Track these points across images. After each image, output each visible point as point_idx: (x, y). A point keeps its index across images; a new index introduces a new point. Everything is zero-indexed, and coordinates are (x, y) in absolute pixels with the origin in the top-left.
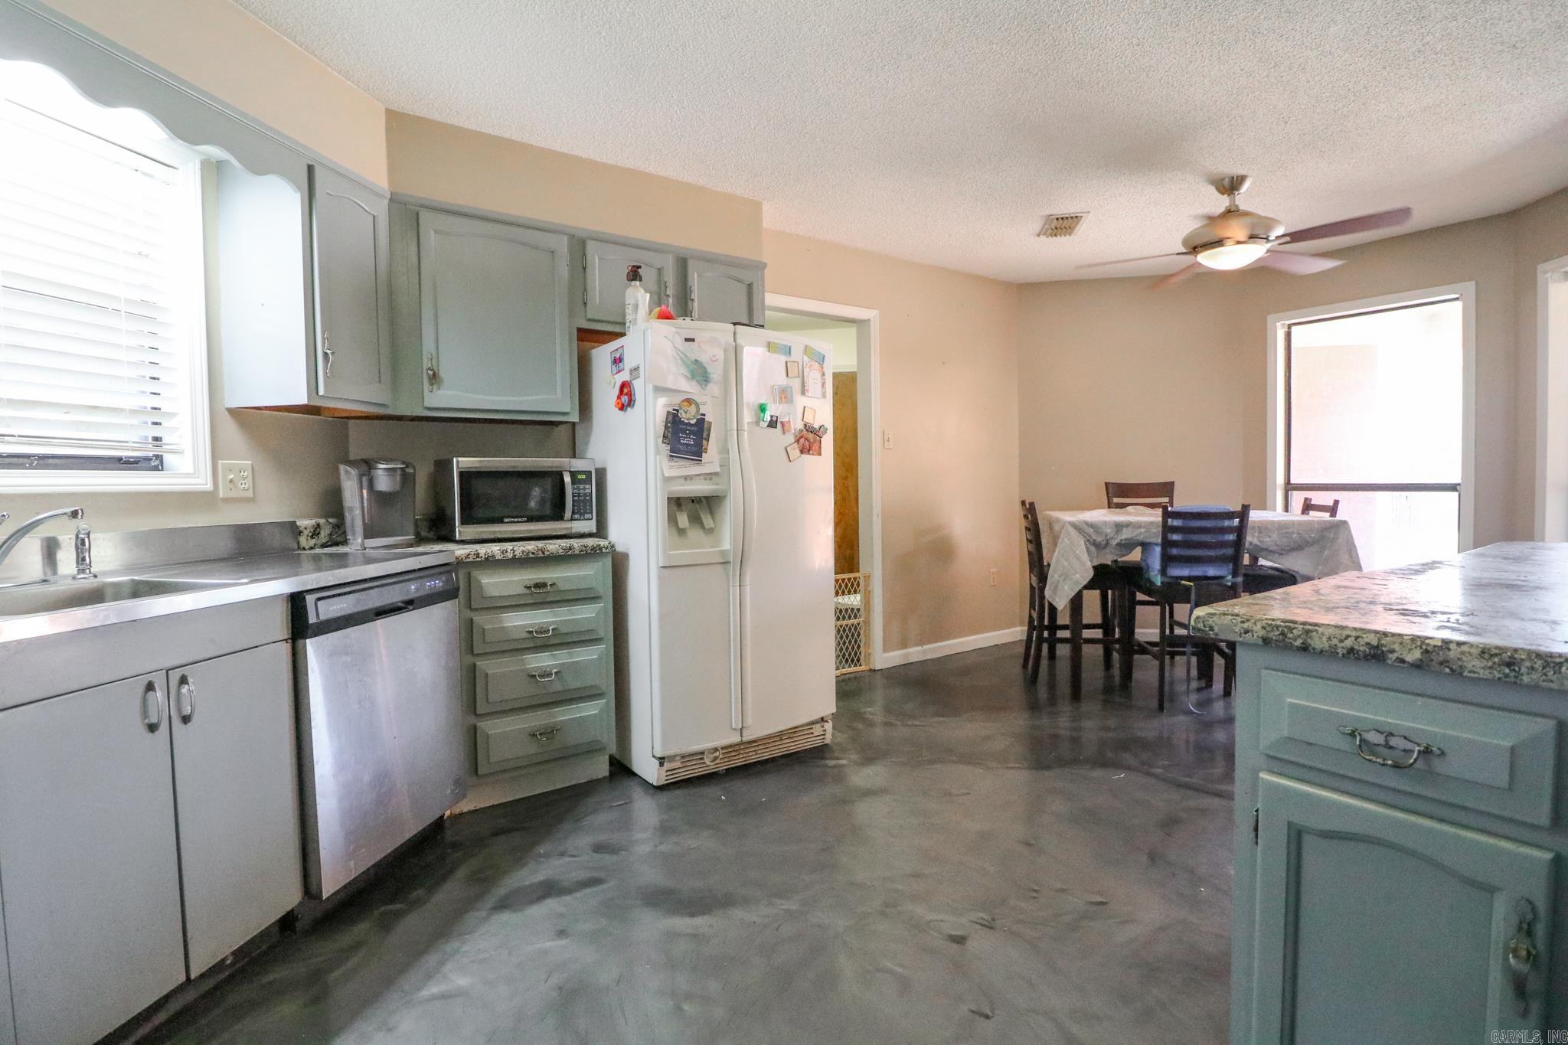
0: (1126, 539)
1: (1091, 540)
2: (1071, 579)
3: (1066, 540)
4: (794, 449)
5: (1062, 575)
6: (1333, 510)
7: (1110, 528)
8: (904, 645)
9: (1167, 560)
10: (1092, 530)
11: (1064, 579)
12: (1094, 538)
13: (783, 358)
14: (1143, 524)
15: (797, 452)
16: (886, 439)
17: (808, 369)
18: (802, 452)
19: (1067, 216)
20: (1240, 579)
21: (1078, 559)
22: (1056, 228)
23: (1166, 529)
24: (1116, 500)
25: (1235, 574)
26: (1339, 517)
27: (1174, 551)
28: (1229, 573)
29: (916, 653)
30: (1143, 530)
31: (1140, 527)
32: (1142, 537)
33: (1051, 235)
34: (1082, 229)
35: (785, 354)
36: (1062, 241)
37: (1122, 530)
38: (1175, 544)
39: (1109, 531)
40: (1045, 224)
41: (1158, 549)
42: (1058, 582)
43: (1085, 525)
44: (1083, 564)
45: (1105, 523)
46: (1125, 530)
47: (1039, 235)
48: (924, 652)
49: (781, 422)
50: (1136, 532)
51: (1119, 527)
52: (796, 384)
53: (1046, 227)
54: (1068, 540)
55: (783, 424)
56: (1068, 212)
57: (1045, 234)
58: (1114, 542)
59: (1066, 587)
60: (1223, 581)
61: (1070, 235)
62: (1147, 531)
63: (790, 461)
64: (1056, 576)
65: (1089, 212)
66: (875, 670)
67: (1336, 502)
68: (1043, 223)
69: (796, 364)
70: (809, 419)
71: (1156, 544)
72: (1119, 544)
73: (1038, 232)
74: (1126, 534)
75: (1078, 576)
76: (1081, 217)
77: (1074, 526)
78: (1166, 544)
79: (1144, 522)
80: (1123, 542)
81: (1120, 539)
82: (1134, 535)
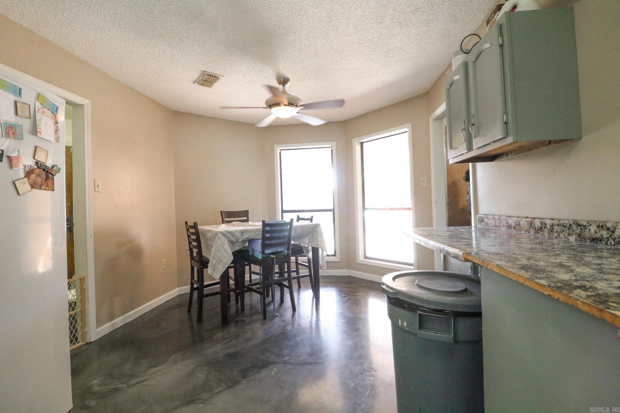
0: (245, 238)
1: (230, 240)
2: (222, 262)
3: (219, 242)
4: (24, 183)
5: (218, 260)
6: (311, 219)
7: (239, 233)
8: (111, 318)
9: (264, 246)
10: (230, 235)
11: (219, 263)
12: (232, 239)
13: (12, 98)
14: (253, 231)
15: (28, 187)
16: (96, 185)
17: (40, 113)
18: (33, 187)
19: (213, 75)
20: (290, 252)
21: (225, 251)
22: (205, 81)
23: (264, 232)
24: (226, 219)
25: (288, 250)
26: (314, 222)
27: (267, 242)
28: (286, 249)
29: (119, 321)
30: (253, 233)
31: (252, 232)
32: (253, 236)
33: (201, 85)
34: (217, 85)
35: (15, 94)
36: (205, 89)
37: (244, 234)
38: (268, 239)
39: (238, 235)
40: (200, 76)
41: (260, 242)
42: (216, 264)
43: (228, 234)
44: (229, 253)
45: (236, 231)
46: (245, 234)
47: (194, 83)
48: (125, 318)
49: (8, 157)
50: (250, 234)
51: (243, 232)
52: (26, 124)
53: (200, 78)
54: (220, 241)
55: (10, 159)
56: (214, 72)
57: (197, 83)
58: (240, 240)
59: (220, 267)
60: (283, 253)
61: (210, 87)
62: (254, 234)
63: (19, 194)
64: (214, 261)
65: (224, 76)
66: (90, 343)
67: (312, 217)
68: (199, 75)
69: (27, 107)
70: (41, 157)
71: (259, 239)
72: (242, 241)
73: (194, 80)
74: (246, 236)
75: (226, 260)
76: (219, 77)
77: (223, 234)
78: (264, 239)
79: (253, 229)
80: (244, 240)
81: (243, 238)
82: (249, 236)
